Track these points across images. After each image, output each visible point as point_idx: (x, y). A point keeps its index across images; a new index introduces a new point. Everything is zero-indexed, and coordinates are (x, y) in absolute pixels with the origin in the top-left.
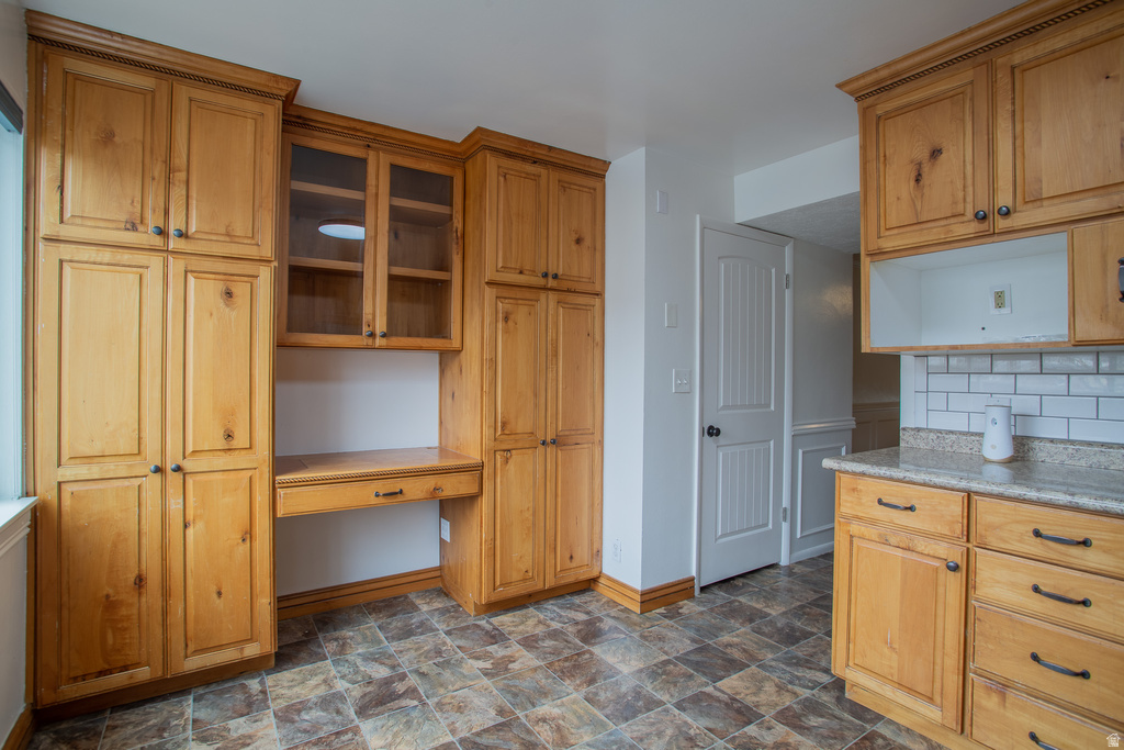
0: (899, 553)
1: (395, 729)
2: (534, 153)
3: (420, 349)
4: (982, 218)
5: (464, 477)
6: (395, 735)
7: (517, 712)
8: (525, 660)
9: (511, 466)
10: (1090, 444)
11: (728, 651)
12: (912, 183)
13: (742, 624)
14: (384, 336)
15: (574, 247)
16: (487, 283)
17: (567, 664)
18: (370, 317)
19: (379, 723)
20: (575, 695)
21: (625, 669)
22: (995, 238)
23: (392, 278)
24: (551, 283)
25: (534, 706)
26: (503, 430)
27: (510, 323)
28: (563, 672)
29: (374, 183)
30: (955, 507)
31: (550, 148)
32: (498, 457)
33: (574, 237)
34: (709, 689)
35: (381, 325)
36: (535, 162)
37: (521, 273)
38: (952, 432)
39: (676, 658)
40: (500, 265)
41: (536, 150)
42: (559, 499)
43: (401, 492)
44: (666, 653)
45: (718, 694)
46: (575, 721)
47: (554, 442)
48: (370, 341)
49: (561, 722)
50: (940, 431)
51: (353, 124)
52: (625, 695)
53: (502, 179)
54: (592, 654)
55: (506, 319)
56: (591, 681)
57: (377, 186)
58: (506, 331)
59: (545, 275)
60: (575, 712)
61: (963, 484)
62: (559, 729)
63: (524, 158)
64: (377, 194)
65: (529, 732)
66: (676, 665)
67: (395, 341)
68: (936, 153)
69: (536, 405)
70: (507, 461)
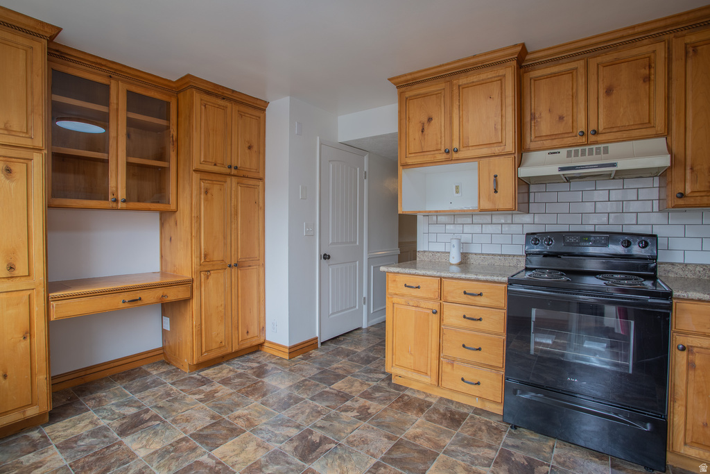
0: (414, 309)
1: (147, 438)
2: (223, 93)
3: (149, 210)
4: (447, 152)
5: (181, 288)
6: (148, 441)
7: (223, 416)
9: (211, 281)
10: (488, 255)
11: (337, 371)
12: (420, 132)
13: (343, 358)
14: (124, 201)
15: (247, 151)
16: (194, 170)
17: (249, 389)
18: (114, 189)
19: (136, 437)
20: (255, 403)
21: (282, 387)
22: (452, 162)
23: (129, 164)
24: (234, 171)
25: (232, 411)
26: (205, 259)
27: (209, 195)
28: (247, 393)
29: (115, 102)
30: (436, 285)
31: (233, 91)
32: (202, 275)
33: (247, 145)
34: (328, 389)
35: (122, 194)
36: (224, 99)
37: (215, 165)
38: (438, 252)
39: (310, 378)
40: (202, 160)
41: (225, 92)
42: (240, 299)
43: (140, 299)
44: (304, 376)
45: (332, 391)
46: (257, 415)
47: (236, 265)
48: (114, 205)
49: (249, 416)
50: (433, 252)
51: (99, 61)
52: (283, 399)
53: (203, 107)
54: (263, 382)
55: (206, 192)
56: (264, 395)
57: (118, 104)
58: (206, 200)
59: (230, 167)
60: (256, 411)
61: (438, 274)
62: (248, 419)
63: (217, 96)
64: (117, 109)
65: (231, 424)
66: (309, 381)
67: (132, 205)
68: (430, 119)
69: (225, 244)
70: (208, 277)
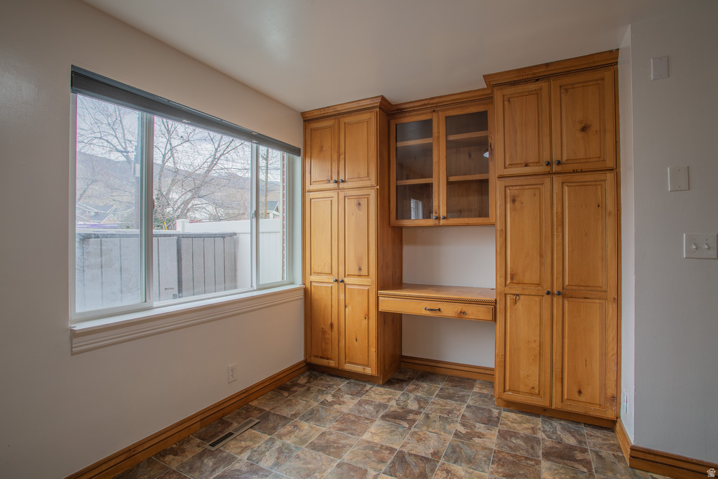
2: (534, 74)
3: (468, 225)
5: (481, 308)
8: (491, 439)
9: (519, 305)
14: (444, 218)
15: (579, 135)
16: (498, 177)
18: (437, 208)
23: (449, 184)
24: (555, 168)
26: (512, 279)
27: (517, 204)
29: (436, 131)
31: (547, 65)
32: (508, 298)
33: (579, 126)
35: (443, 212)
36: (537, 80)
37: (526, 165)
40: (507, 163)
41: (535, 71)
42: (566, 341)
43: (439, 310)
47: (559, 293)
48: (437, 222)
51: (423, 103)
53: (506, 103)
55: (514, 201)
57: (438, 132)
58: (513, 210)
59: (548, 164)
63: (526, 81)
64: (438, 137)
67: (451, 221)
69: (541, 264)
70: (515, 302)
